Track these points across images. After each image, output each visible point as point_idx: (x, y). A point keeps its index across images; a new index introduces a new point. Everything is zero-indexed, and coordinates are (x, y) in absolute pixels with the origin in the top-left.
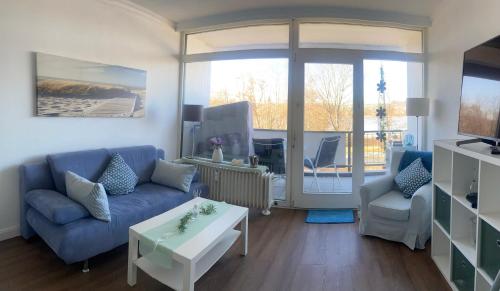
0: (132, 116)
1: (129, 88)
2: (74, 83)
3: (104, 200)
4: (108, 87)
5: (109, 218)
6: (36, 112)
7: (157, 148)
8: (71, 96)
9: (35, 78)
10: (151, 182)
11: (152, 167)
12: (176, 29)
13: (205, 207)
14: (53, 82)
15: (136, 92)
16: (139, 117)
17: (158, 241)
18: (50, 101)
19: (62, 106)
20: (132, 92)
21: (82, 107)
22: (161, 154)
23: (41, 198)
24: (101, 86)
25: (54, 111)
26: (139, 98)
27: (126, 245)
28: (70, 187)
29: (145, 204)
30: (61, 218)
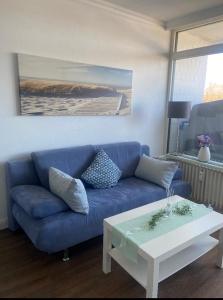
0: (117, 114)
1: (115, 88)
2: (57, 83)
3: (82, 194)
4: (94, 87)
5: (87, 211)
6: (20, 112)
7: (142, 144)
8: (55, 95)
9: (18, 79)
10: (134, 176)
11: (137, 162)
12: (165, 28)
13: (181, 207)
14: (35, 83)
15: (122, 91)
16: (125, 115)
17: (128, 234)
18: (33, 100)
19: (46, 105)
20: (118, 91)
21: (67, 105)
22: (146, 150)
23: (23, 194)
24: (85, 86)
25: (38, 110)
26: (124, 97)
27: (101, 237)
28: (53, 183)
29: (124, 197)
30: (40, 212)
